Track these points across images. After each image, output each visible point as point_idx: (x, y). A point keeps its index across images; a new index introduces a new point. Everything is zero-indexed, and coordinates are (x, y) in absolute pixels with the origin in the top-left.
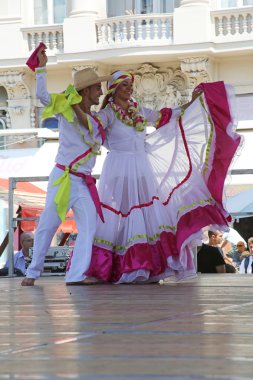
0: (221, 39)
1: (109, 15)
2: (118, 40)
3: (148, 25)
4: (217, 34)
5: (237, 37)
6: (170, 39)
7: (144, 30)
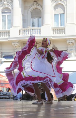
0: (54, 35)
1: (23, 27)
2: (25, 35)
3: (34, 31)
4: (53, 34)
5: (59, 35)
6: (40, 34)
7: (33, 32)
